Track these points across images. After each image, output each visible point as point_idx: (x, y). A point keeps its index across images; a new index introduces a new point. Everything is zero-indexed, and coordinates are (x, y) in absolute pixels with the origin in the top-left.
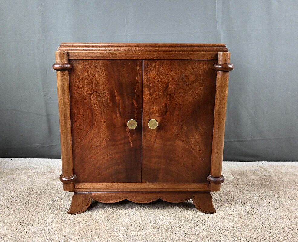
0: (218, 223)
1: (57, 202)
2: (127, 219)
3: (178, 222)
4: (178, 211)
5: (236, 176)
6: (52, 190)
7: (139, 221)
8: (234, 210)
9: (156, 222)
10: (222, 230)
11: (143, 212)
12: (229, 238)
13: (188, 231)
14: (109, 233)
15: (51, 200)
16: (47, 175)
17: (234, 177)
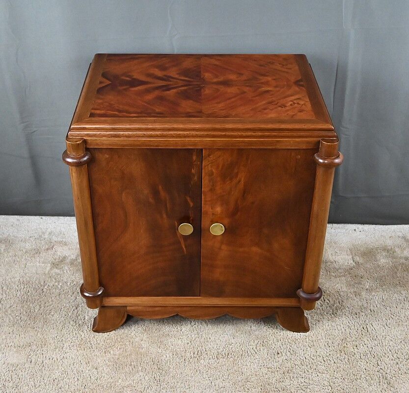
0: (309, 349)
1: (72, 310)
2: (180, 342)
3: (251, 347)
4: (253, 328)
5: (357, 259)
6: (59, 287)
7: (197, 345)
8: (338, 326)
9: (221, 348)
10: (312, 361)
11: (202, 330)
12: (318, 374)
13: (265, 362)
14: (155, 365)
15: (63, 307)
16: (43, 254)
17: (354, 261)
